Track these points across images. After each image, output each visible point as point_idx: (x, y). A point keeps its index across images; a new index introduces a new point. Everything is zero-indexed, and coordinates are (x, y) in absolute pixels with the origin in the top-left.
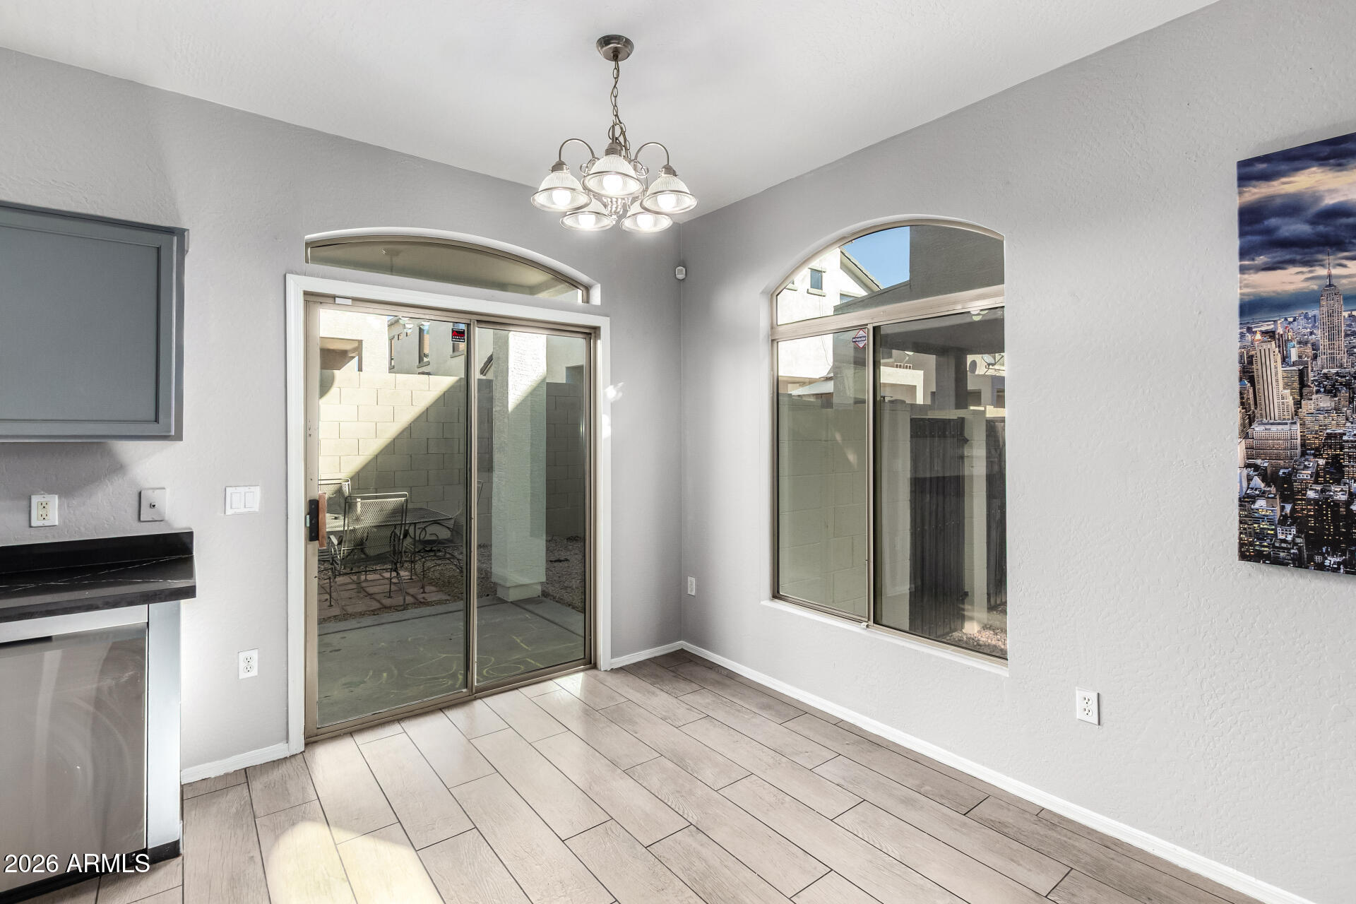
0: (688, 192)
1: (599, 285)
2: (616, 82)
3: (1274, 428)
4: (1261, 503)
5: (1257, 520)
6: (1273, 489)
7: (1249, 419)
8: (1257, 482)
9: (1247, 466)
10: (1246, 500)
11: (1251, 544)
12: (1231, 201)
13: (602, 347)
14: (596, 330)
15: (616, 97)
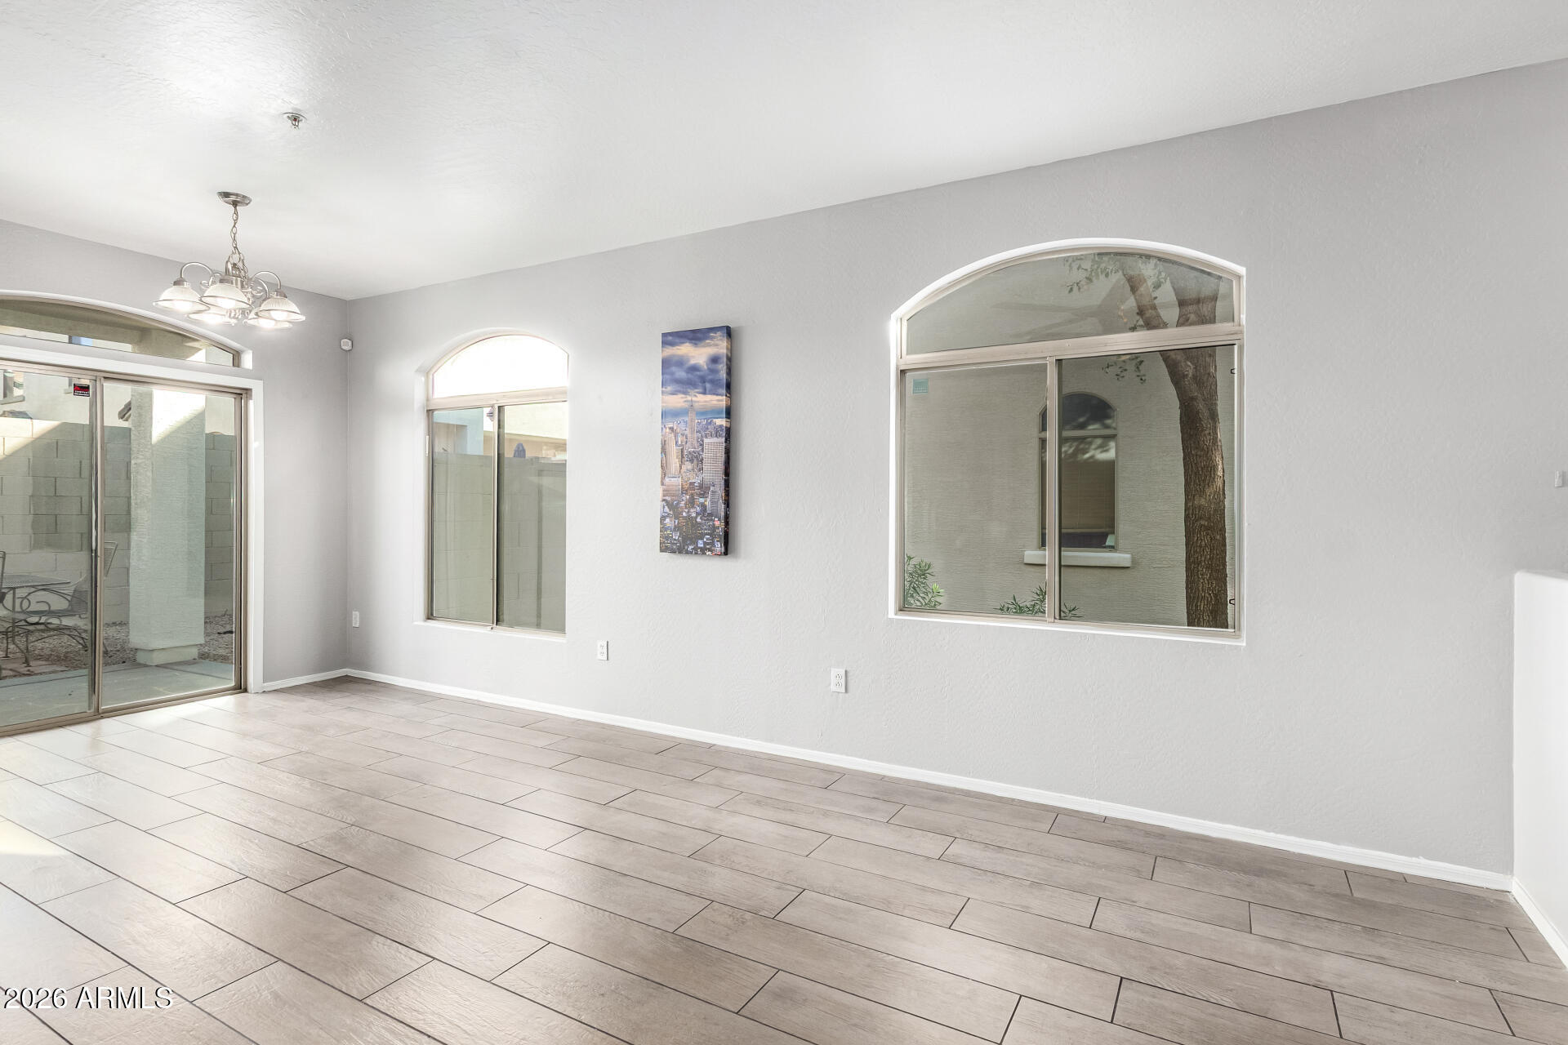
0: (298, 312)
1: (251, 352)
2: (235, 223)
3: (672, 479)
4: (668, 520)
5: (666, 529)
6: (671, 512)
7: (664, 475)
8: (667, 509)
9: (664, 500)
10: (663, 518)
11: (664, 543)
12: (657, 354)
13: (254, 407)
14: (248, 391)
15: (235, 234)
